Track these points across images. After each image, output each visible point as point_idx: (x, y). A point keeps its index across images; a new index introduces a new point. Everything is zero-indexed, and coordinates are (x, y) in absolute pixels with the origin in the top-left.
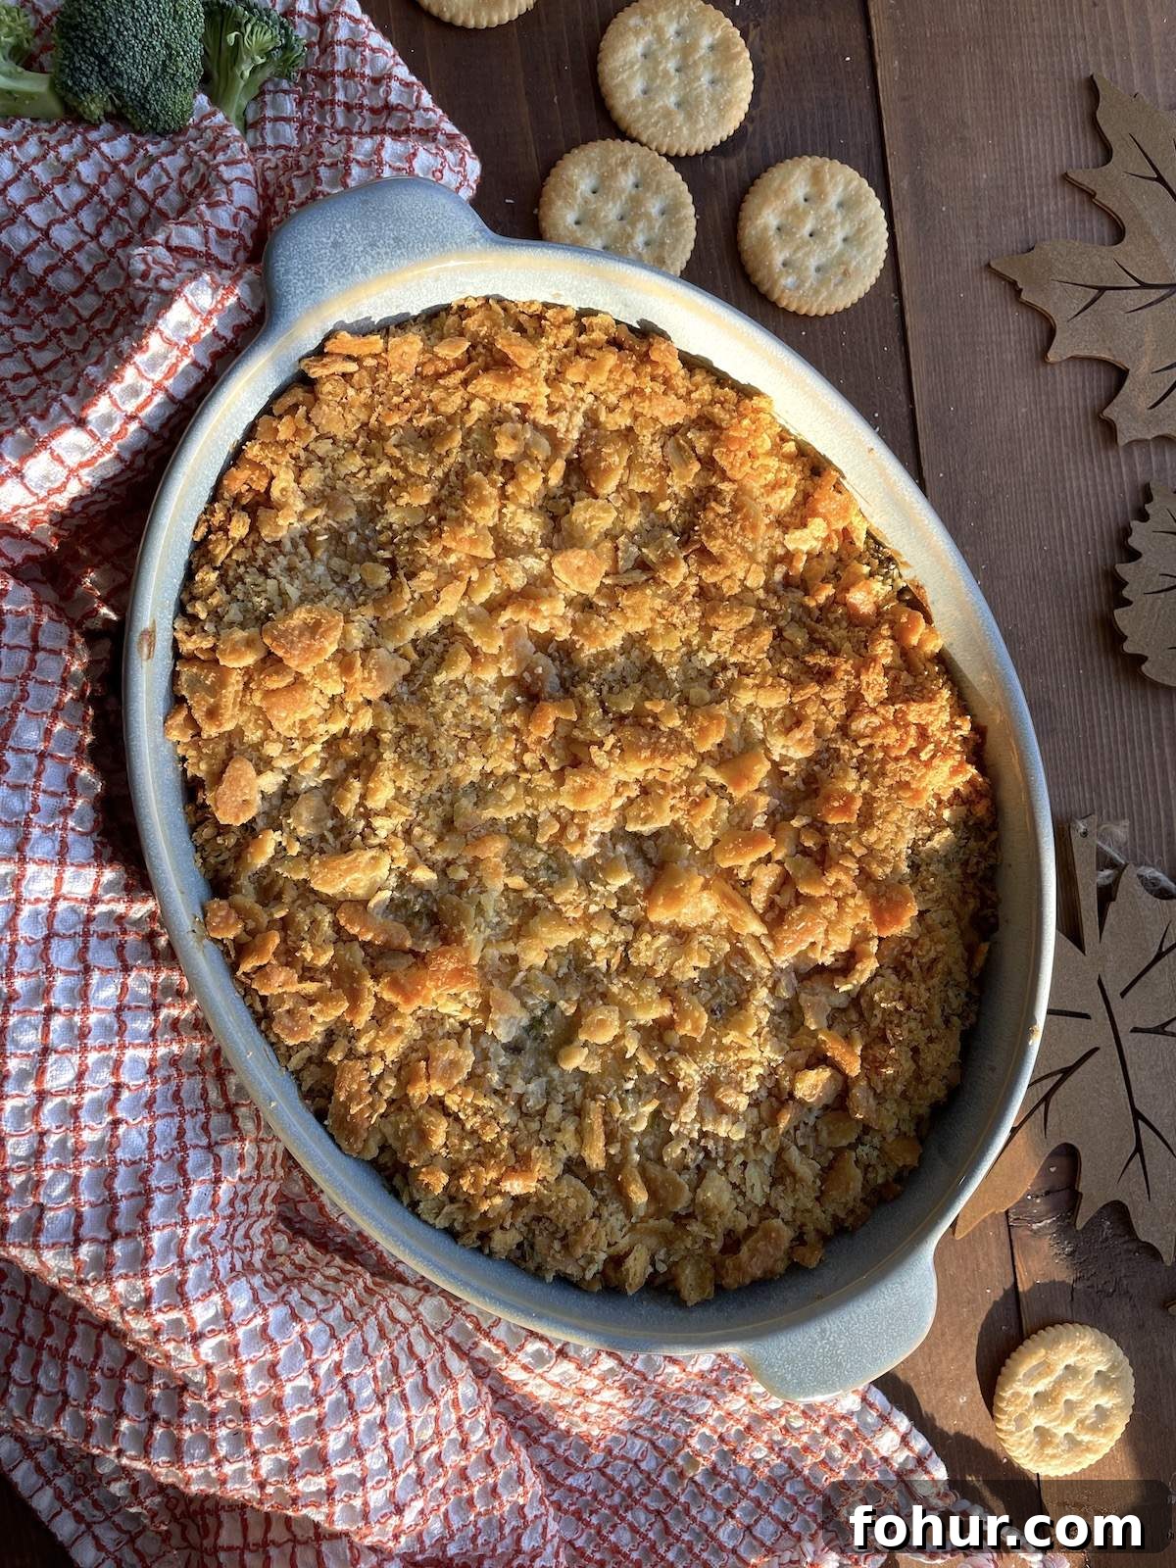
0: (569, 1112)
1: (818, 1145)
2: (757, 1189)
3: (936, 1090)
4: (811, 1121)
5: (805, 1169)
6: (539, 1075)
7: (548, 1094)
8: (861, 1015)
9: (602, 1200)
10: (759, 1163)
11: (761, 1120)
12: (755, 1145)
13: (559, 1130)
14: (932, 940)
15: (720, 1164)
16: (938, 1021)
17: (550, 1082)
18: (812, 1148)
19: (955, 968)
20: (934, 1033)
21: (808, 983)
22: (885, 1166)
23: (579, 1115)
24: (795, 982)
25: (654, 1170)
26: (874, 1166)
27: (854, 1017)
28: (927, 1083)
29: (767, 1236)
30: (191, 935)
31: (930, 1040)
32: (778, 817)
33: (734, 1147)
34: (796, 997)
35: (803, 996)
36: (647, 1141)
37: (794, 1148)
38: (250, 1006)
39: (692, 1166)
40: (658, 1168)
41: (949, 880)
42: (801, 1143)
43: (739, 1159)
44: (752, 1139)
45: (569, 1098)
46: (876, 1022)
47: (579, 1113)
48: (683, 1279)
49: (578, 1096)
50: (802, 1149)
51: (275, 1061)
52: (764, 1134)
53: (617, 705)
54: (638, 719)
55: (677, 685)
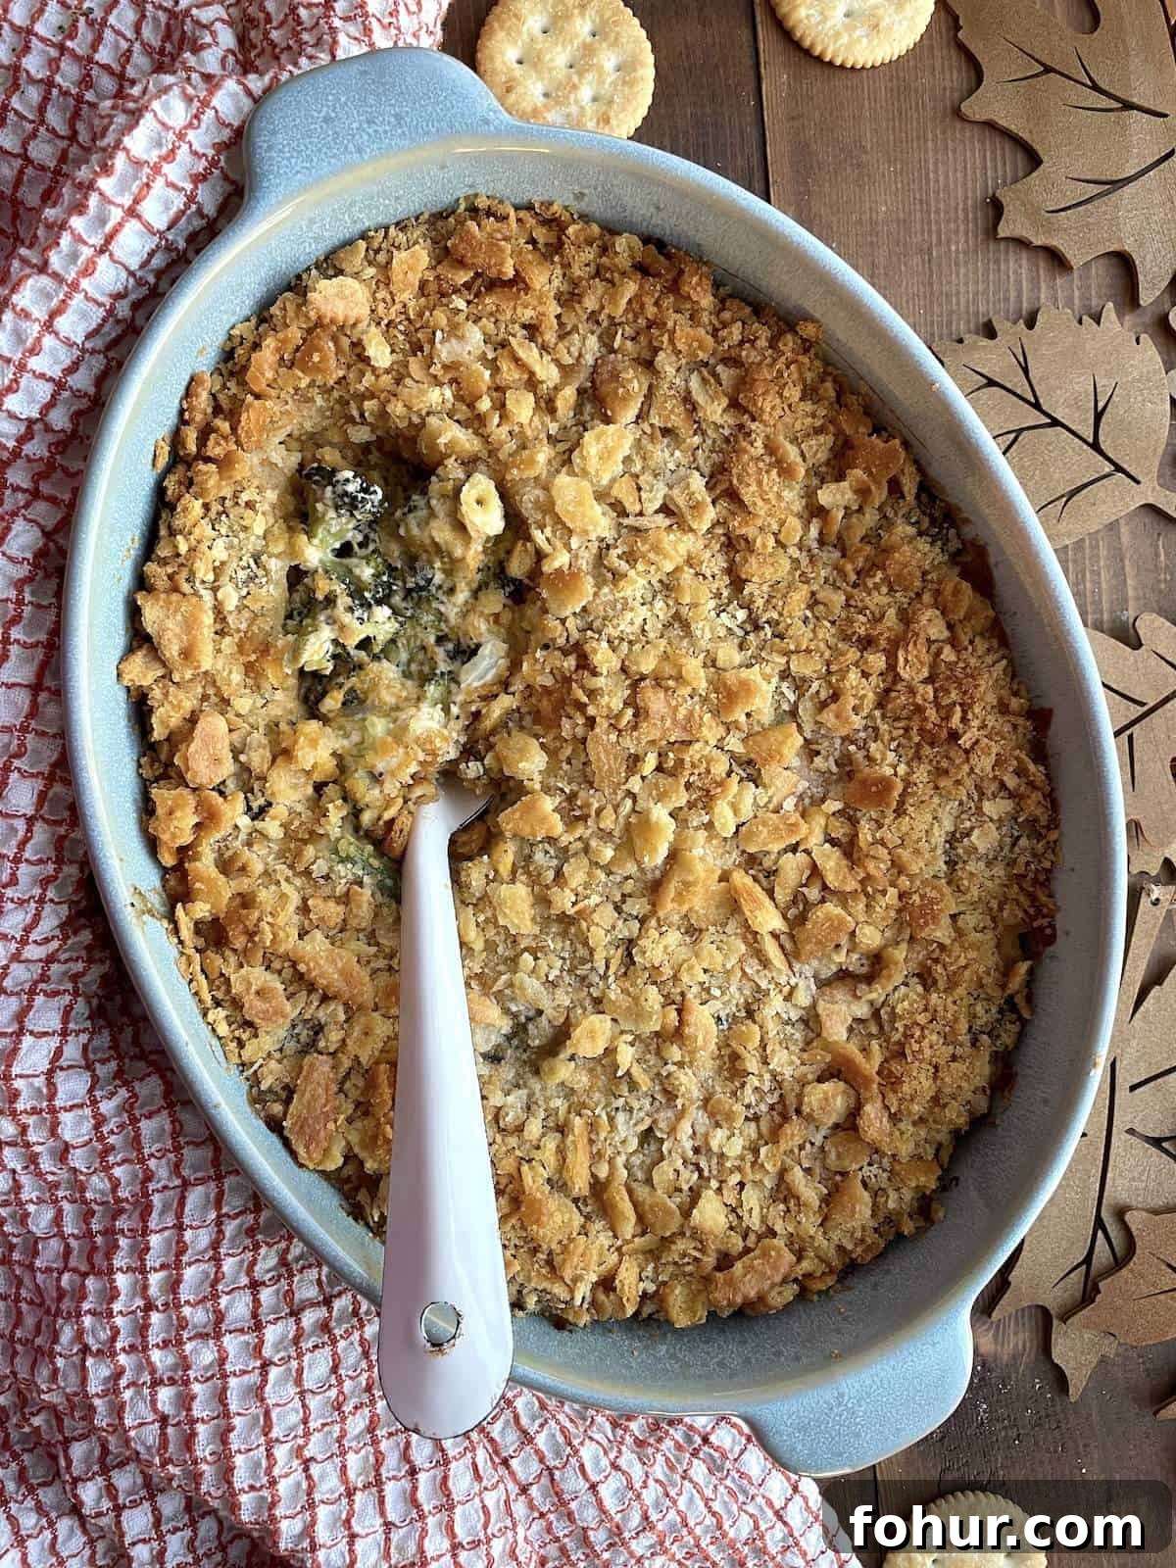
0: (551, 1128)
1: (825, 1168)
2: (756, 1212)
3: (955, 1115)
4: (818, 1140)
5: (810, 1192)
6: (518, 1086)
7: (529, 1108)
8: (881, 1027)
9: (588, 1217)
10: (757, 1184)
11: (760, 1135)
12: (753, 1164)
13: (538, 1148)
14: (962, 947)
15: (714, 1184)
16: (965, 1038)
17: (530, 1096)
18: (818, 1171)
19: (988, 980)
20: (959, 1051)
21: (827, 990)
22: (898, 1190)
23: (562, 1132)
24: (814, 987)
25: (642, 1192)
26: (883, 1190)
27: (874, 1030)
28: (945, 1106)
29: (765, 1254)
30: (130, 908)
31: (954, 1058)
32: (807, 801)
33: (728, 1164)
34: (814, 1006)
35: (821, 1003)
36: (636, 1160)
37: (797, 1169)
38: (196, 994)
39: (685, 1187)
40: (647, 1189)
41: (989, 884)
42: (806, 1165)
43: (735, 1178)
44: (750, 1157)
45: (551, 1113)
46: (896, 1037)
47: (562, 1129)
48: (671, 1299)
49: (562, 1113)
50: (808, 1171)
51: (222, 1059)
52: (763, 1151)
53: (637, 663)
54: (658, 681)
55: (703, 644)
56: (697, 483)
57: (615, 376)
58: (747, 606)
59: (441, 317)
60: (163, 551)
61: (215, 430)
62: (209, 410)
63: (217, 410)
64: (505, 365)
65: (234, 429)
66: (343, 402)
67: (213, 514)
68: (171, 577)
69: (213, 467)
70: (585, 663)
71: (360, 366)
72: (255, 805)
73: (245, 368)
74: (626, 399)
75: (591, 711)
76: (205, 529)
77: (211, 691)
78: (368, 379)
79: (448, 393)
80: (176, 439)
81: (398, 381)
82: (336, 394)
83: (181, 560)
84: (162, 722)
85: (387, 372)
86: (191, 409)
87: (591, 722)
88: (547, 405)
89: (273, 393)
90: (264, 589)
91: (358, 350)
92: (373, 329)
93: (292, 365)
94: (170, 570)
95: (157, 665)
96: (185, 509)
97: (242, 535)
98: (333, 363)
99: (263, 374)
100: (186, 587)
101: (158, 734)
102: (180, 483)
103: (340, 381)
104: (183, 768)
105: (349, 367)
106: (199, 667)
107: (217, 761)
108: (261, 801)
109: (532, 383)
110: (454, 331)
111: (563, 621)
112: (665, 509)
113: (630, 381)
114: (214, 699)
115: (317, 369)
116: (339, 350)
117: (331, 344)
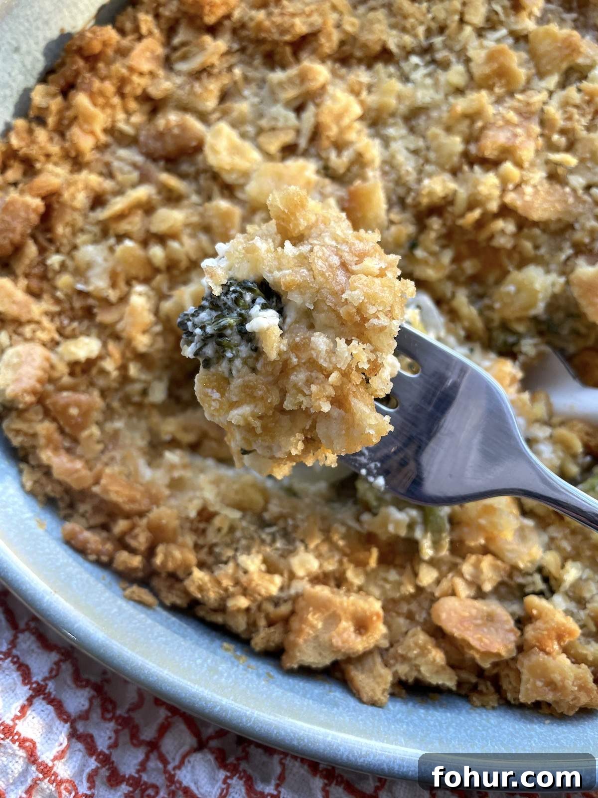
53: (450, 156)
54: (471, 138)
55: (439, 97)
56: (278, 76)
57: (161, 136)
58: (408, 53)
59: (64, 280)
60: (240, 624)
61: (124, 534)
62: (104, 534)
63: (105, 527)
64: (124, 226)
65: (128, 516)
66: (126, 401)
67: (210, 560)
68: (271, 623)
69: (161, 550)
70: (439, 208)
71: (94, 371)
72: (541, 585)
73: (68, 490)
74: (183, 127)
75: (494, 206)
76: (226, 573)
77: (405, 608)
78: (109, 365)
79: (139, 288)
80: (125, 577)
81: (117, 337)
82: (116, 404)
83: (254, 608)
84: (437, 672)
85: (105, 345)
86: (98, 553)
87: (505, 211)
88: (172, 198)
89: (99, 466)
90: (299, 523)
91: (78, 370)
92: (60, 349)
93: (75, 440)
94: (262, 623)
95: (369, 662)
96: (201, 589)
97: (238, 534)
98: (83, 398)
99: (77, 471)
100: (284, 609)
101: (448, 680)
102: (170, 588)
103: (103, 394)
104: (496, 660)
105: (92, 384)
106: (378, 615)
107: (490, 618)
108: (537, 578)
109: (148, 209)
110: (80, 272)
111: (391, 222)
112: (299, 109)
113: (168, 122)
114: (414, 606)
115: (85, 413)
116: (73, 388)
117: (65, 394)
